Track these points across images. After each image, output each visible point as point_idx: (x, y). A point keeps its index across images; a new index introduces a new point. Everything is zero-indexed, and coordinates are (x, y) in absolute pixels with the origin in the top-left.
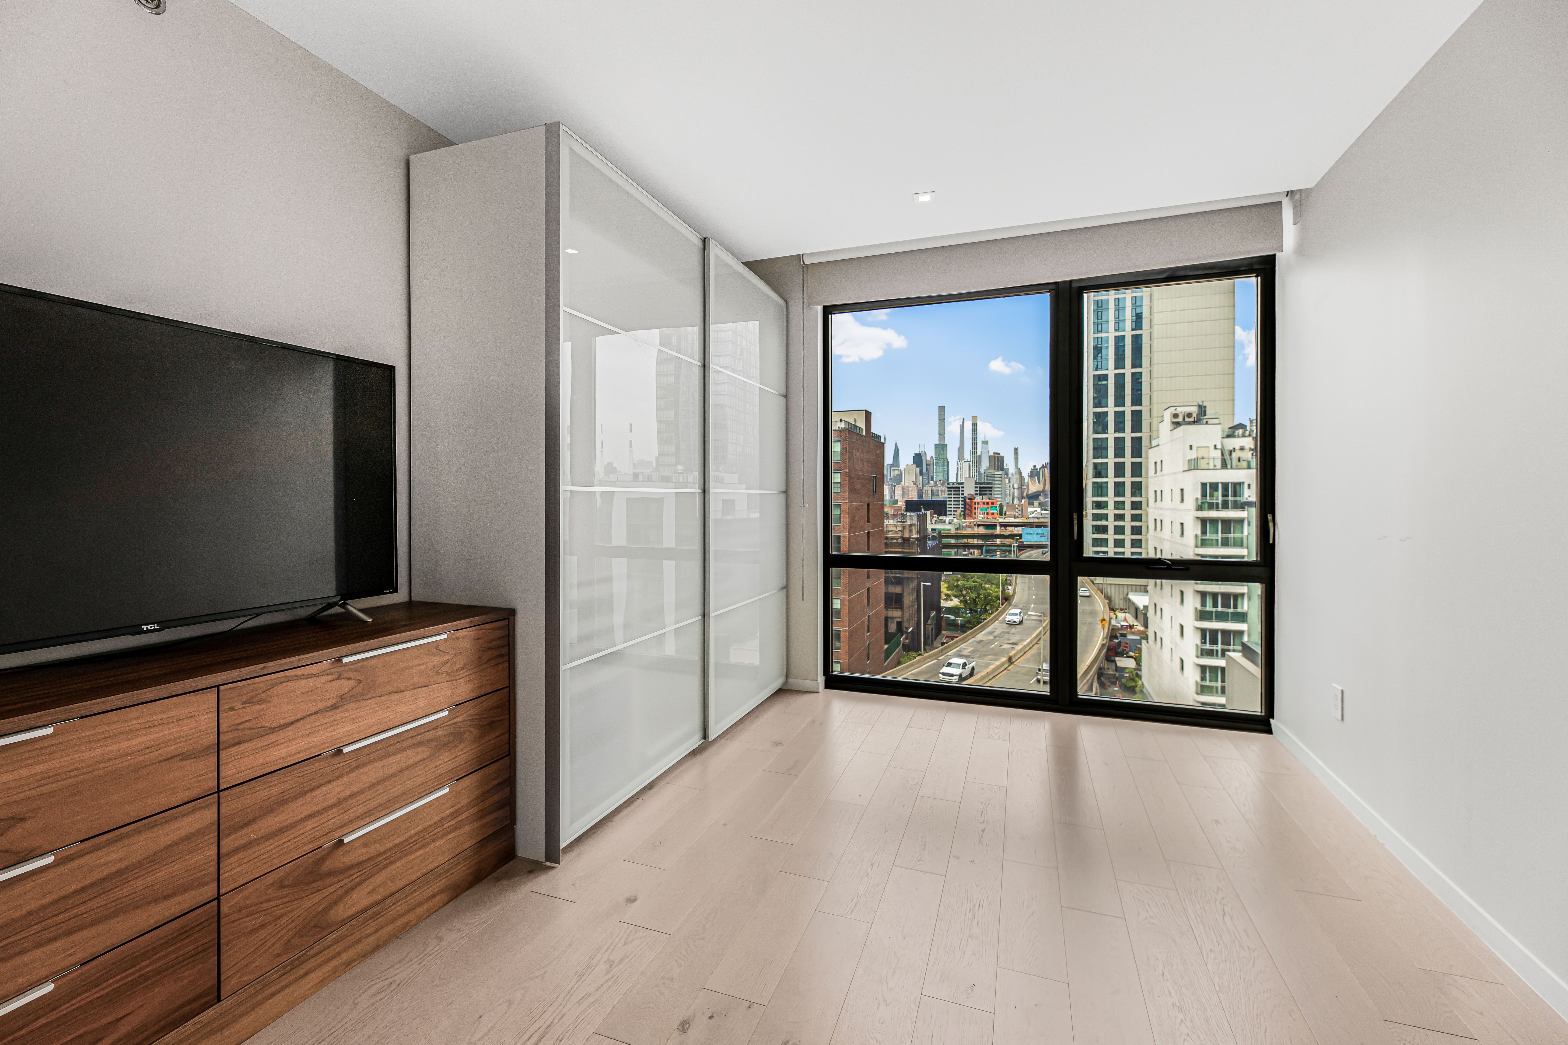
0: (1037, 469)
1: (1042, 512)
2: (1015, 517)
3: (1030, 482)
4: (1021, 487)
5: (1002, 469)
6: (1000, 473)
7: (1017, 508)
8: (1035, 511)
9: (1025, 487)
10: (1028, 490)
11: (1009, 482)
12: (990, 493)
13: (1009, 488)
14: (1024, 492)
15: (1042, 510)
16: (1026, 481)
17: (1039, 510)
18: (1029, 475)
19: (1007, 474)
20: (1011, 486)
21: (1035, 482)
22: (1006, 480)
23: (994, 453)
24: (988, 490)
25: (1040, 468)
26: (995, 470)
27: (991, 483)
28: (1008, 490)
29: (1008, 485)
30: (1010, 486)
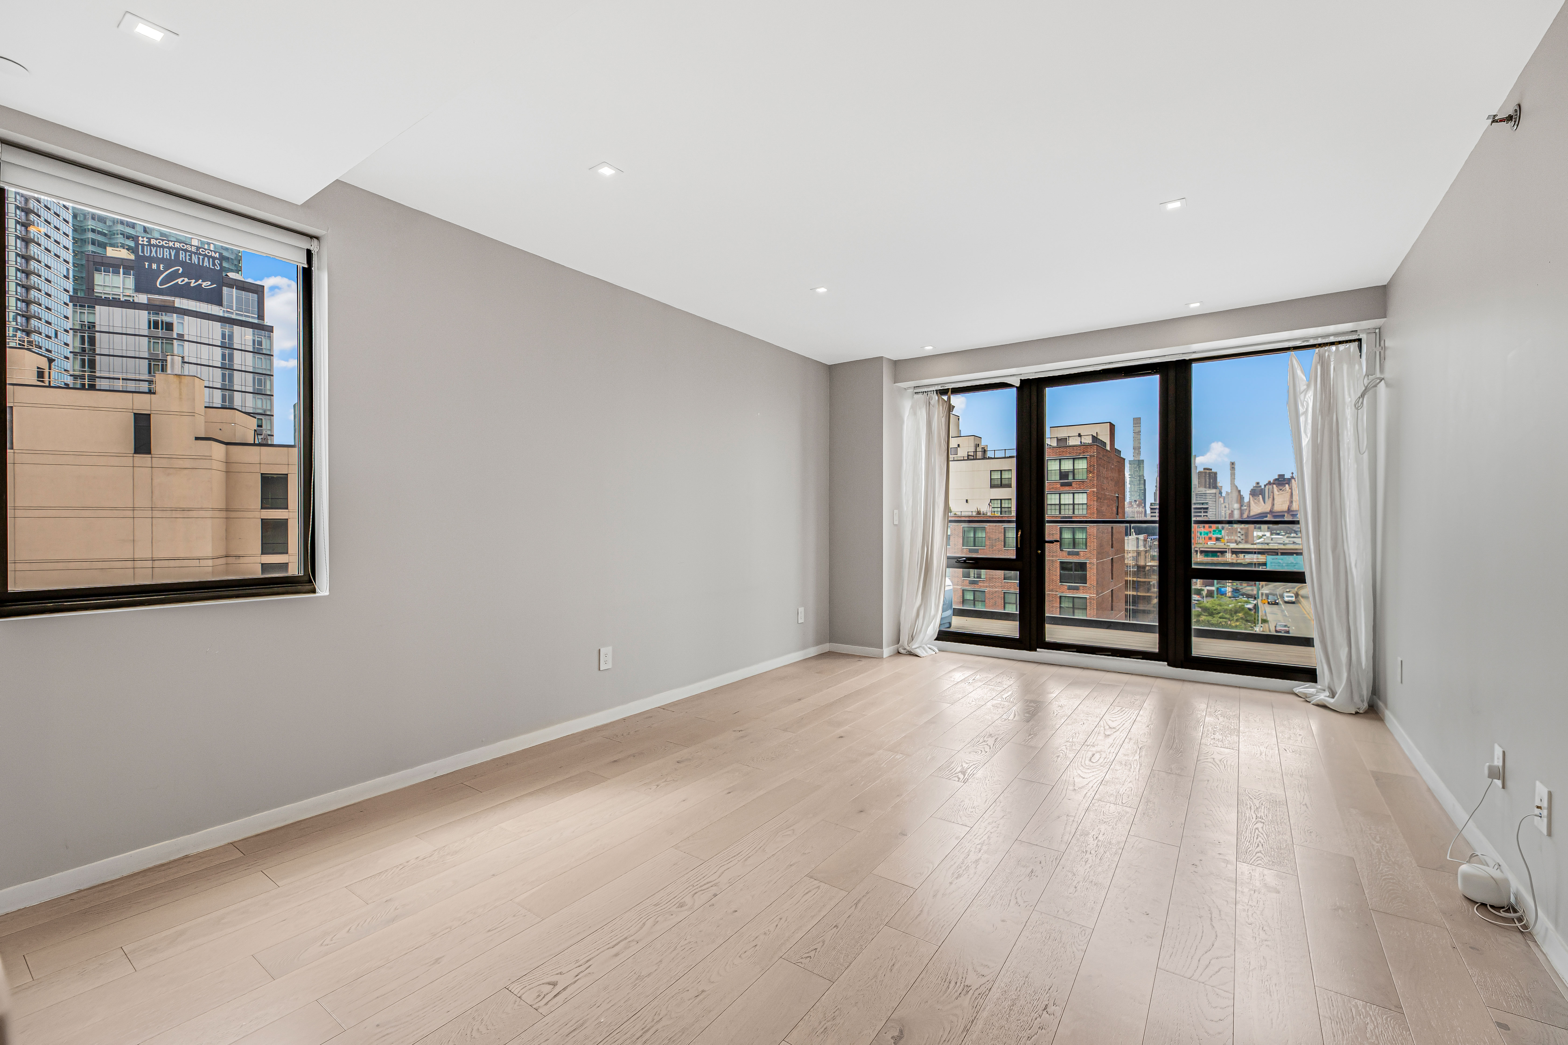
0: (1261, 487)
1: (1273, 537)
2: (1237, 543)
3: (1252, 502)
4: (1241, 508)
5: (1215, 487)
6: (1214, 491)
7: (1240, 532)
8: (1263, 535)
9: (1245, 508)
10: (1250, 511)
11: (1224, 502)
12: (1205, 514)
13: (1224, 509)
14: (1244, 513)
15: (1272, 534)
16: (1246, 500)
17: (1268, 534)
18: (1250, 494)
19: (1221, 493)
20: (1227, 506)
21: (1259, 501)
22: (1220, 499)
23: (1204, 469)
24: (1202, 511)
25: (1265, 486)
26: (1205, 487)
27: (1206, 503)
28: (1223, 512)
29: (1223, 505)
30: (1225, 507)
